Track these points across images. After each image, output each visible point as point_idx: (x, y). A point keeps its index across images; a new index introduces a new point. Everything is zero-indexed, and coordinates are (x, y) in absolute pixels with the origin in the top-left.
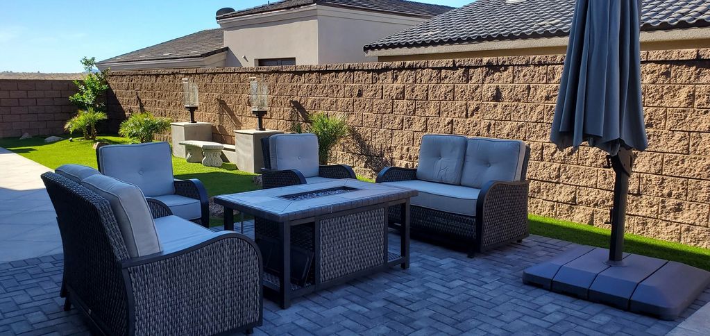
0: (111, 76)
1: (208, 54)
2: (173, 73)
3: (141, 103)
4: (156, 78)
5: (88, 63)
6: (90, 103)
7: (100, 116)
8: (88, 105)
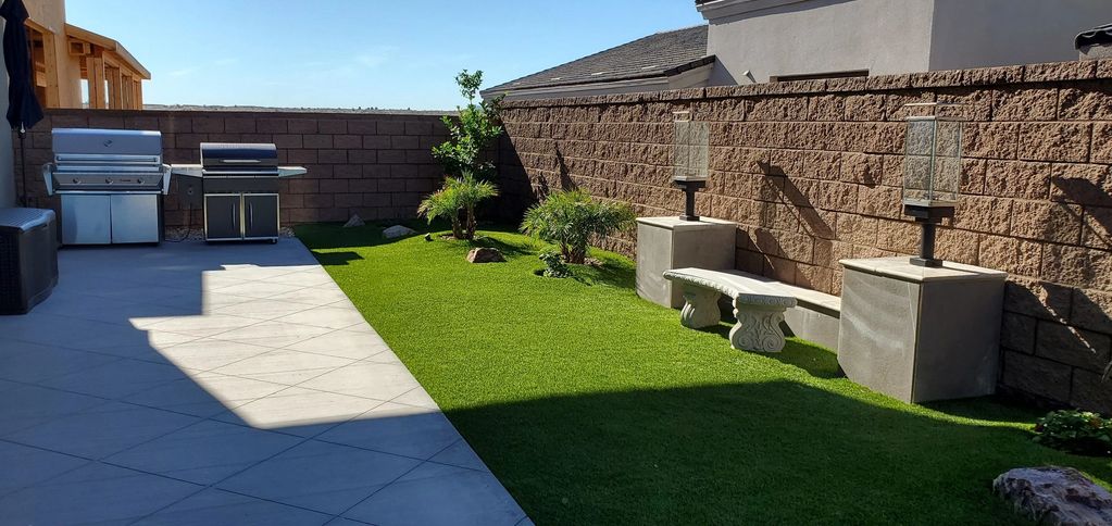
0: (509, 109)
1: (677, 71)
2: (642, 101)
3: (563, 167)
4: (601, 112)
5: (470, 83)
6: (469, 161)
7: (485, 189)
8: (464, 165)
